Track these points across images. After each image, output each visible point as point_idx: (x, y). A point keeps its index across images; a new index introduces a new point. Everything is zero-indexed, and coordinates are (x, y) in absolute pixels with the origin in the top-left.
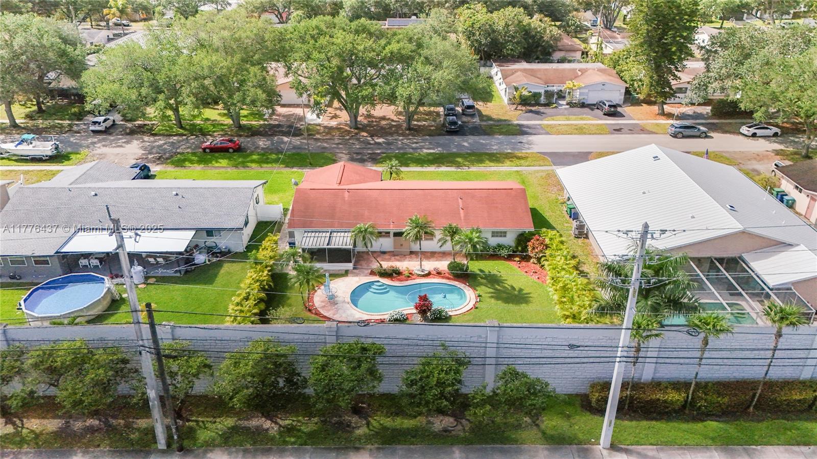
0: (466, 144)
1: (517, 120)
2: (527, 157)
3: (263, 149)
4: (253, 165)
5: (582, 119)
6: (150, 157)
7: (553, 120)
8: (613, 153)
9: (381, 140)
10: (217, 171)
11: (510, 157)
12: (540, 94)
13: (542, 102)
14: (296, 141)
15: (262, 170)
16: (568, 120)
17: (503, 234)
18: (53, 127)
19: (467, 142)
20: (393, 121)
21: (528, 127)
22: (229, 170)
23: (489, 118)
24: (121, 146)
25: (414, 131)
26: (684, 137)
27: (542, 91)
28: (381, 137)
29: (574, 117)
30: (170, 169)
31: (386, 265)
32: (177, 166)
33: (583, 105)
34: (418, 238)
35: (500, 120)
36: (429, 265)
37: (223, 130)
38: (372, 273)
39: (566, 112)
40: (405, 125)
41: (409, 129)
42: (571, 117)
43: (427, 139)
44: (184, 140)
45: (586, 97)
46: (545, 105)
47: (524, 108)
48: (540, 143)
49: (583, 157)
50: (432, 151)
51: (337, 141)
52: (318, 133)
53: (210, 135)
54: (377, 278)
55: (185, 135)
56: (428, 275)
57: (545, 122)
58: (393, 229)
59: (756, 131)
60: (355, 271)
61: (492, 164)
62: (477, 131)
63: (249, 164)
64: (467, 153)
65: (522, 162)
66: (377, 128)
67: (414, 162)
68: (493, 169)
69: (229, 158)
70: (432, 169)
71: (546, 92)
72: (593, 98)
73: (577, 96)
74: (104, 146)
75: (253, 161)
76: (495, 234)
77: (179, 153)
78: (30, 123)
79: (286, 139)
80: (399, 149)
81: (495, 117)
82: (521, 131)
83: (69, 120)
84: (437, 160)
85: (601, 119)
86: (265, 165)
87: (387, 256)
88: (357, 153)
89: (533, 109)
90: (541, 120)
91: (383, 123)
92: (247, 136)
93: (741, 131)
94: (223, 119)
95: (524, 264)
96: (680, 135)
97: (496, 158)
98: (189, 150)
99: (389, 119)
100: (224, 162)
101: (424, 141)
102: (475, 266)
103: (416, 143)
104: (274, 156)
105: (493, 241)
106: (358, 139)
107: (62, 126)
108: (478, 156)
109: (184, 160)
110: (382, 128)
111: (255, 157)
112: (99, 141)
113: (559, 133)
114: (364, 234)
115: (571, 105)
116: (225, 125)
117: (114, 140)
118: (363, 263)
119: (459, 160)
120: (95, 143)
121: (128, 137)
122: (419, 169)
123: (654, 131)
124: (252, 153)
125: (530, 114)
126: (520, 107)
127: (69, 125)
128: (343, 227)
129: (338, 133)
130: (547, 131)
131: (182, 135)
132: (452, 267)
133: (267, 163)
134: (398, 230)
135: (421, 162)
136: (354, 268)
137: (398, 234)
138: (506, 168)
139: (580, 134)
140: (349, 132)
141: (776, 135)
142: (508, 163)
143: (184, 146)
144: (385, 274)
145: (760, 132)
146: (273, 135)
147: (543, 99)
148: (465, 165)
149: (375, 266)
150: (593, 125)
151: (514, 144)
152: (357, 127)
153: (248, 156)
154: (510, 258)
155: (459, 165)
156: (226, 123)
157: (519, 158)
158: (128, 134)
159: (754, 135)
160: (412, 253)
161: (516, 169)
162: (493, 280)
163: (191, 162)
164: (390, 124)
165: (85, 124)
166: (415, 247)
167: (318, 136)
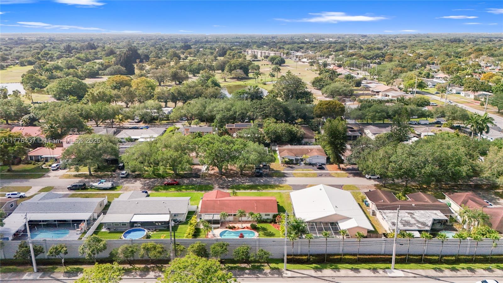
0: (262, 181)
1: (283, 171)
2: (284, 187)
3: (186, 183)
4: (184, 190)
5: (308, 170)
6: (145, 187)
7: (297, 171)
8: (316, 185)
9: (230, 179)
10: (171, 193)
11: (277, 186)
12: (293, 160)
13: (294, 163)
14: (199, 180)
15: (187, 192)
16: (303, 170)
17: (269, 215)
18: (105, 175)
19: (262, 180)
20: (235, 171)
21: (287, 174)
22: (175, 192)
23: (273, 170)
24: (133, 183)
25: (243, 175)
27: (294, 159)
28: (230, 178)
29: (305, 169)
30: (154, 192)
31: (231, 225)
32: (156, 191)
33: (310, 164)
34: (241, 216)
35: (277, 171)
36: (244, 225)
37: (170, 176)
38: (226, 228)
39: (303, 167)
40: (240, 173)
41: (241, 174)
42: (304, 169)
43: (248, 179)
44: (156, 180)
45: (311, 161)
46: (295, 164)
47: (287, 165)
48: (290, 181)
49: (304, 187)
50: (249, 184)
51: (214, 180)
52: (207, 177)
53: (166, 178)
54: (228, 229)
55: (156, 178)
56: (244, 228)
57: (294, 172)
58: (233, 214)
60: (221, 227)
61: (271, 189)
62: (268, 175)
63: (182, 190)
64: (262, 185)
65: (282, 188)
66: (229, 174)
67: (242, 188)
68: (271, 191)
69: (175, 188)
70: (249, 191)
71: (295, 159)
72: (314, 161)
73: (308, 161)
74: (127, 183)
75: (183, 189)
76: (266, 215)
77: (156, 186)
78: (96, 174)
79: (194, 179)
80: (237, 183)
81: (275, 169)
82: (284, 175)
83: (110, 172)
84: (251, 188)
85: (316, 170)
86: (188, 190)
87: (231, 222)
88: (221, 185)
89: (290, 166)
90: (292, 171)
91: (232, 172)
92: (180, 178)
93: (366, 176)
94: (170, 171)
95: (275, 225)
97: (272, 187)
98: (159, 185)
99: (234, 170)
100: (173, 189)
101: (247, 179)
102: (259, 225)
103: (244, 180)
104: (191, 187)
105: (266, 217)
106: (222, 179)
107: (108, 175)
108: (266, 186)
109: (159, 189)
110: (231, 174)
111: (184, 187)
112: (125, 181)
113: (298, 177)
114: (224, 215)
115: (306, 164)
116: (171, 174)
117: (130, 181)
118: (224, 225)
119: (259, 187)
120: (123, 182)
121: (135, 179)
122: (244, 191)
123: (334, 176)
124: (183, 186)
125: (289, 168)
126: (285, 165)
127: (111, 174)
128: (218, 213)
129: (214, 177)
130: (293, 175)
131: (155, 178)
132: (251, 226)
133: (189, 189)
134: (235, 214)
135: (245, 188)
136: (221, 226)
137: (235, 215)
138: (276, 191)
139: (306, 177)
140: (218, 176)
141: (378, 178)
142: (276, 189)
143: (157, 183)
144: (230, 228)
145: (372, 177)
146: (190, 178)
147: (294, 162)
148: (261, 190)
149: (227, 226)
150: (312, 173)
151: (280, 181)
152: (222, 174)
153: (181, 187)
154: (271, 222)
155: (258, 190)
156: (171, 172)
157: (281, 187)
158: (134, 178)
159: (370, 178)
160: (239, 221)
161: (279, 191)
162: (264, 229)
163: (161, 189)
164: (234, 172)
165: (117, 174)
166: (240, 219)
167: (207, 178)
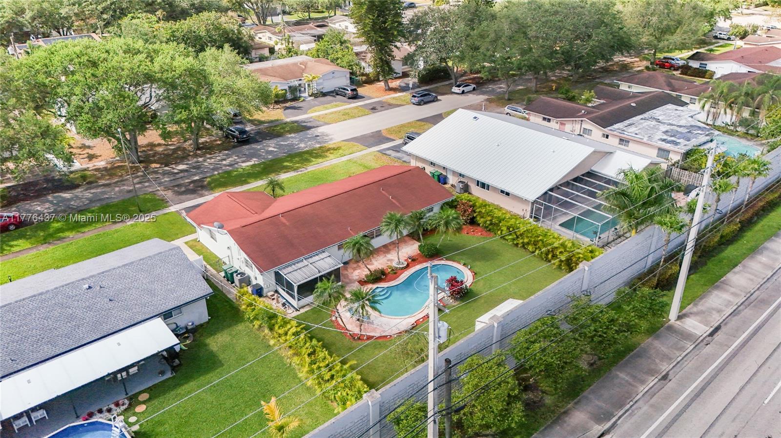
0: (272, 149)
1: (286, 118)
2: (340, 147)
5: (336, 106)
7: (315, 111)
11: (326, 150)
13: (289, 98)
17: (431, 209)
19: (271, 147)
21: (303, 122)
23: (262, 122)
26: (426, 103)
27: (287, 88)
28: (177, 165)
29: (328, 106)
33: (324, 95)
35: (274, 121)
38: (363, 284)
39: (312, 103)
41: (197, 149)
42: (323, 106)
43: (229, 154)
45: (323, 86)
46: (296, 100)
47: (280, 106)
48: (333, 133)
49: (379, 136)
54: (371, 285)
56: (408, 265)
57: (312, 115)
59: (464, 89)
62: (265, 135)
64: (286, 157)
65: (341, 151)
68: (326, 164)
71: (290, 88)
72: (328, 87)
73: (316, 87)
80: (214, 170)
81: (266, 119)
82: (302, 126)
88: (176, 187)
89: (288, 105)
90: (305, 114)
91: (160, 149)
93: (453, 90)
96: (422, 103)
97: (316, 154)
99: (161, 145)
101: (229, 156)
103: (224, 160)
106: (155, 172)
108: (299, 157)
110: (167, 155)
115: (313, 96)
123: (399, 103)
125: (290, 110)
128: (312, 250)
129: (123, 172)
140: (135, 168)
141: (474, 89)
142: (331, 155)
145: (466, 89)
147: (290, 95)
148: (300, 167)
149: (357, 277)
150: (352, 109)
151: (314, 138)
155: (294, 169)
157: (334, 149)
159: (463, 92)
161: (345, 158)
